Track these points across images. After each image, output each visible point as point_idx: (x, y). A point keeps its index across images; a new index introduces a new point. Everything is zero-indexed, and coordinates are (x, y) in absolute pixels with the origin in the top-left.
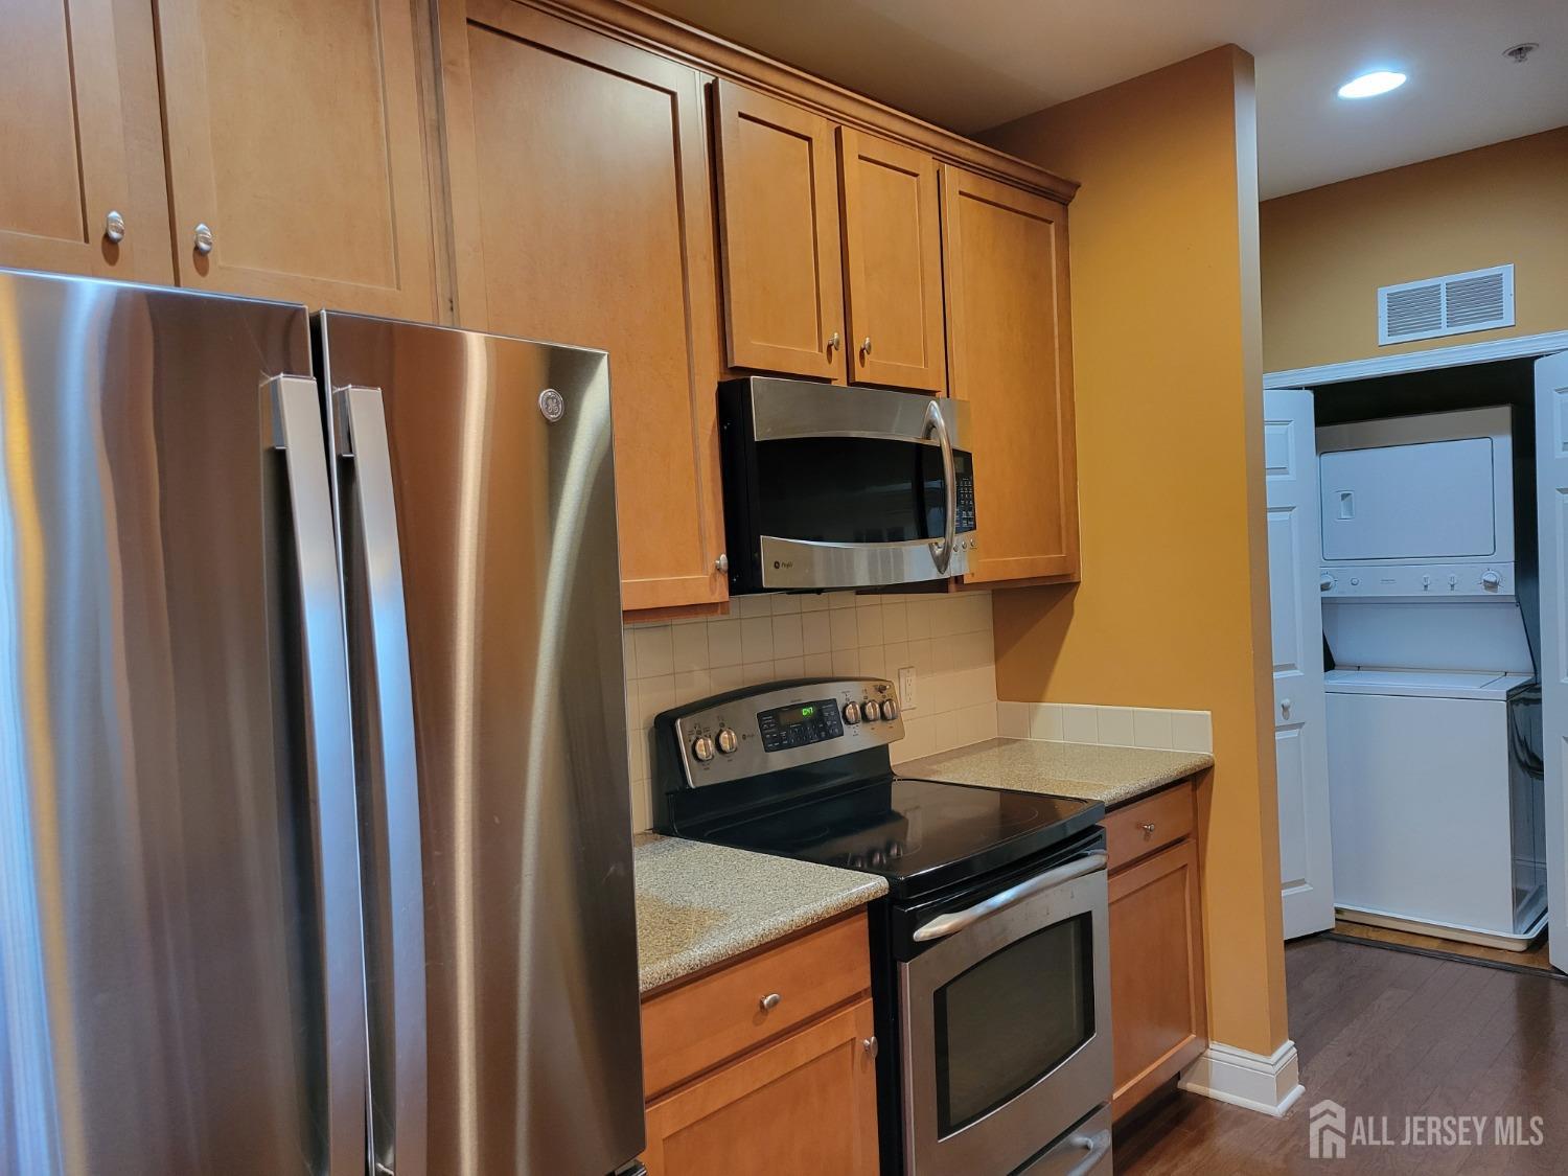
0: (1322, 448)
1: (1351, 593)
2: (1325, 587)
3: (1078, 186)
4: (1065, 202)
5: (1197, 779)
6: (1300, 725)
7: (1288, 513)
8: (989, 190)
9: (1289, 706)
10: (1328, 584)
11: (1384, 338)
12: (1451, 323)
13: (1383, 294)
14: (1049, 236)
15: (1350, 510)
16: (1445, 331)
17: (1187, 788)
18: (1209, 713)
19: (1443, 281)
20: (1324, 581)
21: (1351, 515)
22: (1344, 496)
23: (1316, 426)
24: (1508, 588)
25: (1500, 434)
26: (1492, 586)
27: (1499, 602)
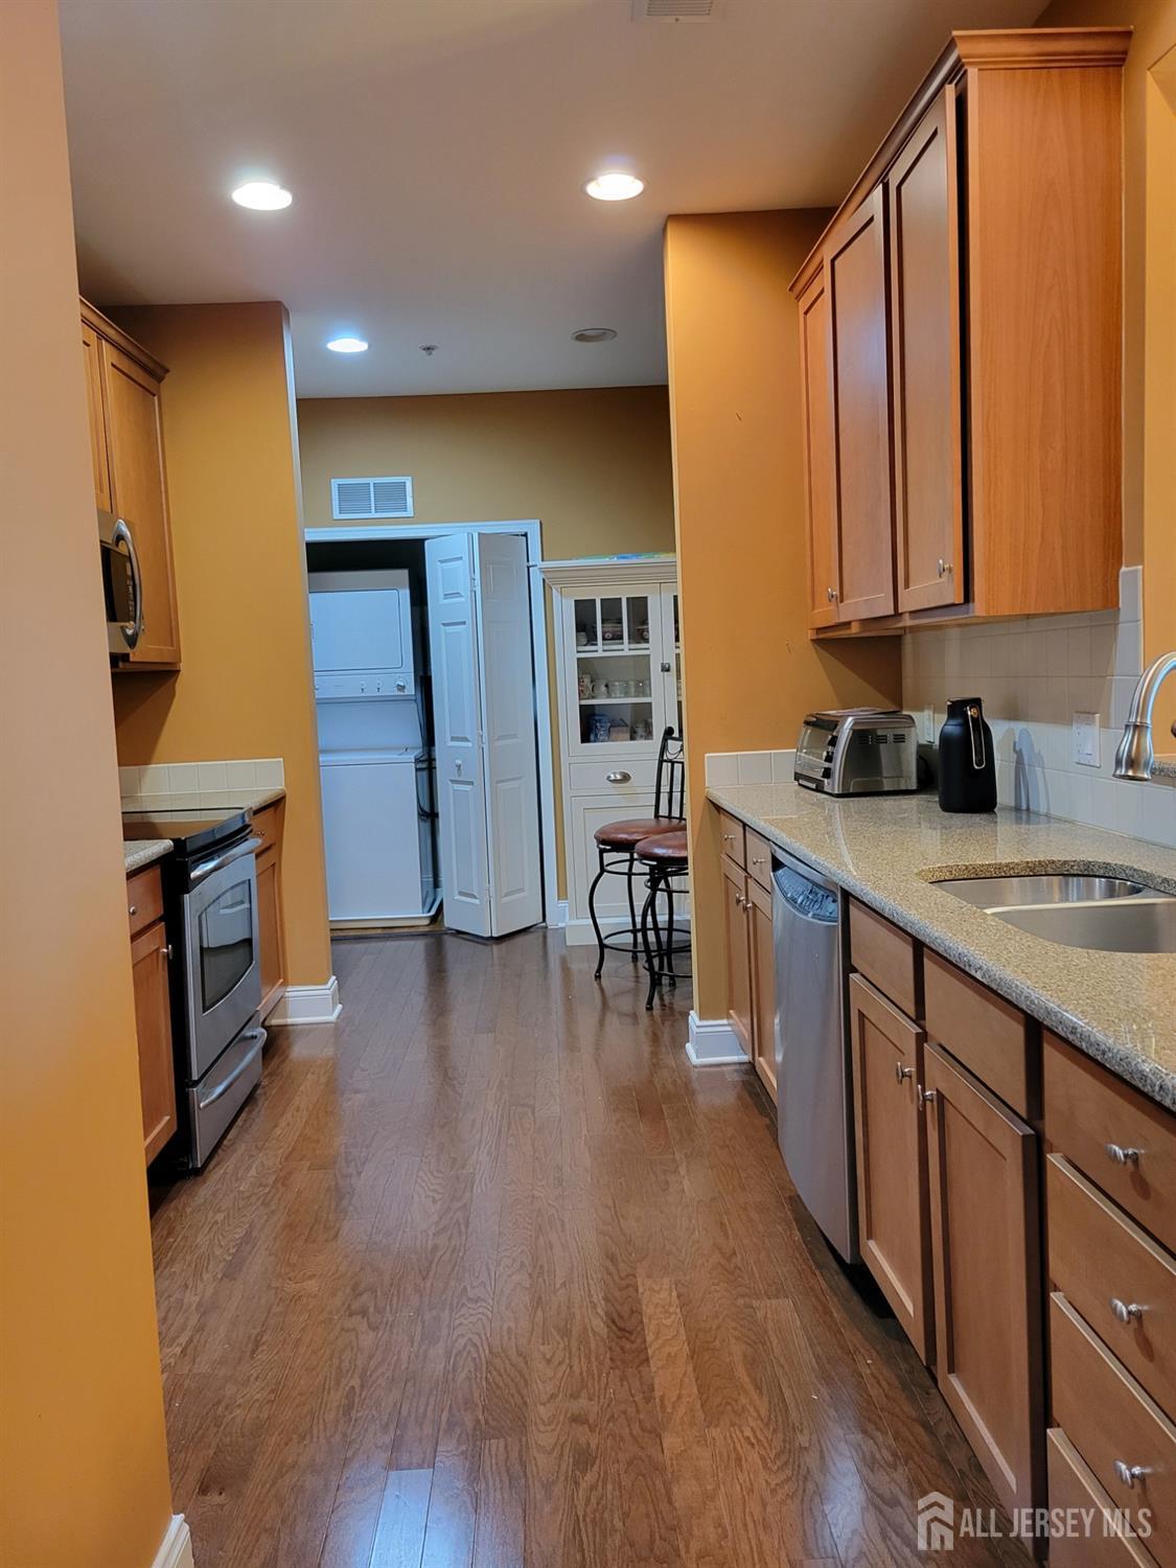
3: (168, 371)
4: (160, 379)
5: (276, 805)
8: (125, 364)
11: (337, 515)
12: (377, 510)
13: (335, 483)
14: (154, 404)
16: (373, 515)
17: (271, 810)
18: (281, 759)
19: (371, 481)
23: (307, 571)
24: (411, 690)
25: (403, 587)
26: (401, 688)
27: (405, 699)
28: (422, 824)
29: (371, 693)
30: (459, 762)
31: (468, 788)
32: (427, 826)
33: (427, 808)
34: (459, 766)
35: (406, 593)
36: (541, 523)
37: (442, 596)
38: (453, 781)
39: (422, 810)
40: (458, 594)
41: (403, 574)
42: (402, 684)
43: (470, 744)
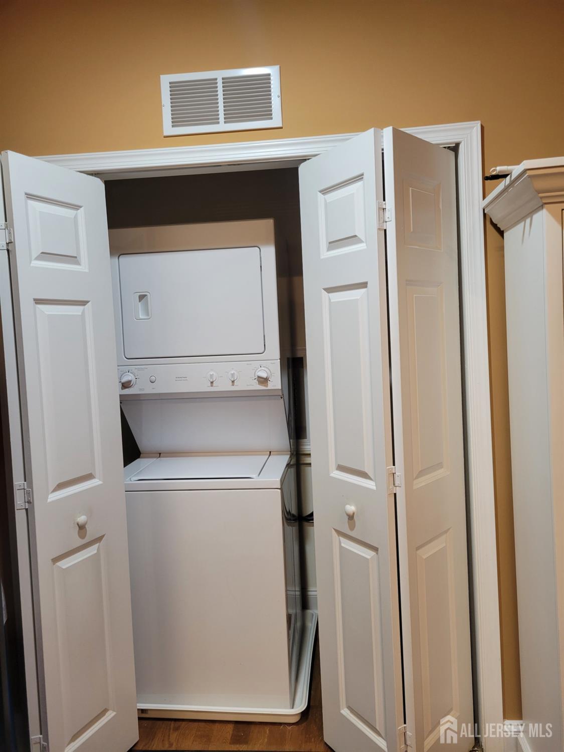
0: (117, 249)
1: (149, 389)
2: (125, 385)
6: (99, 539)
7: (81, 308)
9: (86, 524)
10: (130, 382)
11: (168, 129)
12: (228, 120)
13: (166, 80)
15: (147, 312)
16: (222, 126)
19: (219, 75)
20: (124, 380)
21: (148, 315)
22: (142, 297)
23: (109, 228)
24: (277, 382)
25: (266, 243)
26: (264, 381)
27: (269, 395)
28: (289, 529)
29: (223, 386)
30: (351, 508)
31: (368, 554)
32: (293, 530)
33: (294, 511)
34: (351, 517)
35: (269, 253)
36: (482, 128)
37: (323, 244)
38: (340, 533)
39: (289, 513)
40: (353, 239)
41: (266, 226)
42: (264, 375)
43: (370, 484)
